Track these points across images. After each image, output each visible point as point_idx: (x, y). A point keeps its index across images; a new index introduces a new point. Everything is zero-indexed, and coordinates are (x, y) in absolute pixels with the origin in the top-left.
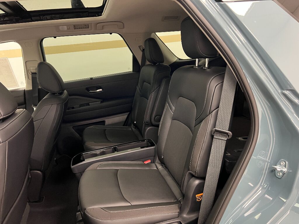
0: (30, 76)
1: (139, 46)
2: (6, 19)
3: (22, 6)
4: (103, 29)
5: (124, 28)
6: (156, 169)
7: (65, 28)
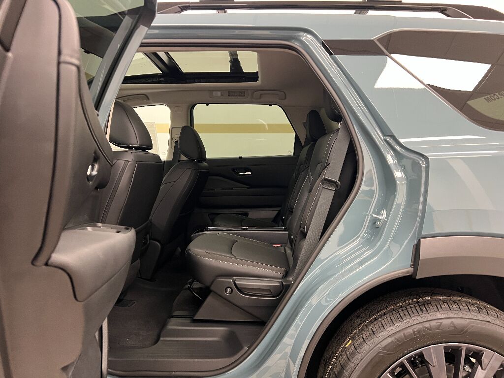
0: (174, 145)
1: (303, 123)
2: (162, 79)
3: (178, 66)
4: (260, 97)
5: (285, 99)
6: (283, 251)
7: (219, 93)
